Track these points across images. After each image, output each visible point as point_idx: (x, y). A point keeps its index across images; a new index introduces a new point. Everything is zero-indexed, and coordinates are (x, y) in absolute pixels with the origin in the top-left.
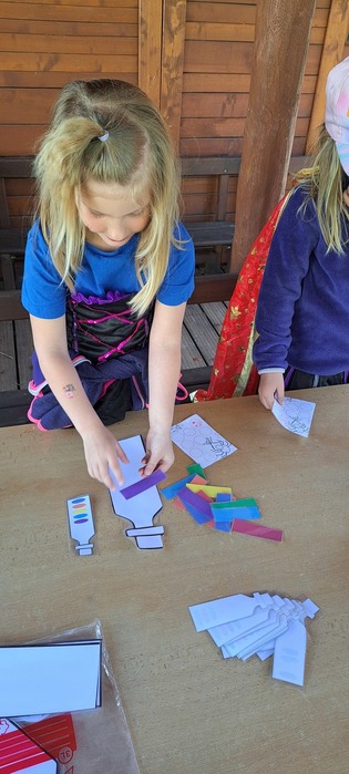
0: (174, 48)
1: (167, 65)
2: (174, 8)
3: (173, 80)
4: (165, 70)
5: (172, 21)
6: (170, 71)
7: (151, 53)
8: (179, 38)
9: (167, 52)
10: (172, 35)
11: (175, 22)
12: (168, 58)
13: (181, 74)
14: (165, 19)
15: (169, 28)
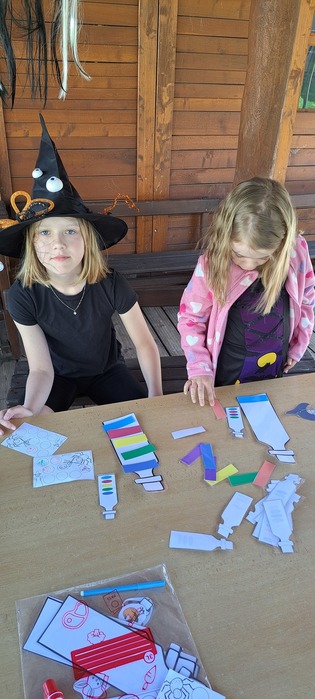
0: (166, 117)
1: (159, 130)
2: (165, 89)
3: (164, 141)
4: (158, 134)
5: (164, 98)
6: (162, 135)
7: (147, 122)
8: (169, 110)
9: (160, 120)
10: (163, 108)
11: (165, 99)
12: (161, 125)
13: (170, 137)
14: (158, 97)
15: (161, 103)
